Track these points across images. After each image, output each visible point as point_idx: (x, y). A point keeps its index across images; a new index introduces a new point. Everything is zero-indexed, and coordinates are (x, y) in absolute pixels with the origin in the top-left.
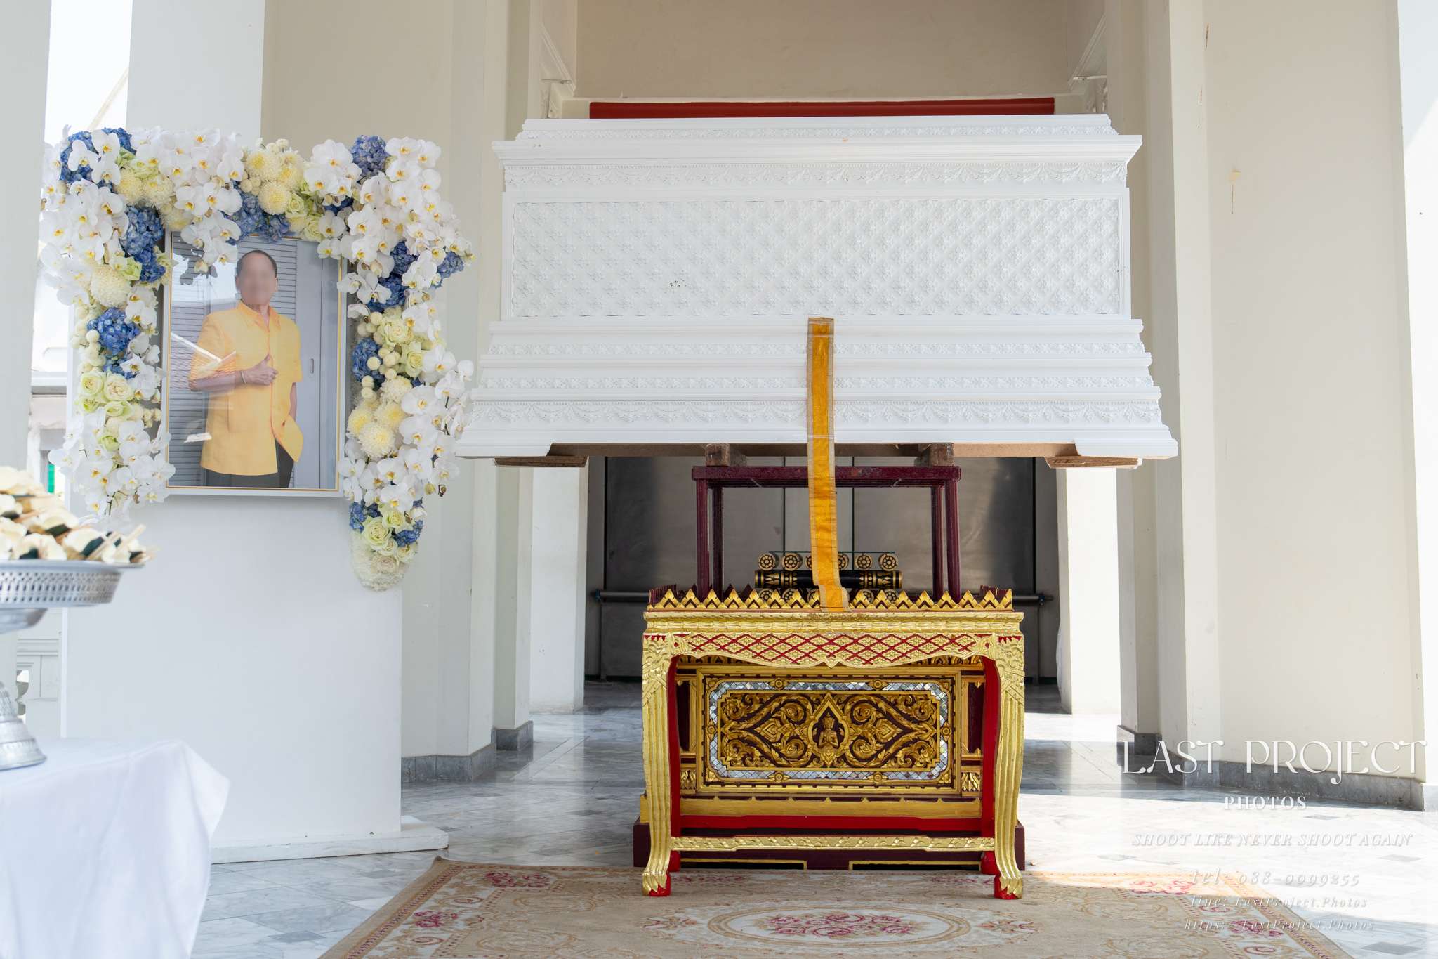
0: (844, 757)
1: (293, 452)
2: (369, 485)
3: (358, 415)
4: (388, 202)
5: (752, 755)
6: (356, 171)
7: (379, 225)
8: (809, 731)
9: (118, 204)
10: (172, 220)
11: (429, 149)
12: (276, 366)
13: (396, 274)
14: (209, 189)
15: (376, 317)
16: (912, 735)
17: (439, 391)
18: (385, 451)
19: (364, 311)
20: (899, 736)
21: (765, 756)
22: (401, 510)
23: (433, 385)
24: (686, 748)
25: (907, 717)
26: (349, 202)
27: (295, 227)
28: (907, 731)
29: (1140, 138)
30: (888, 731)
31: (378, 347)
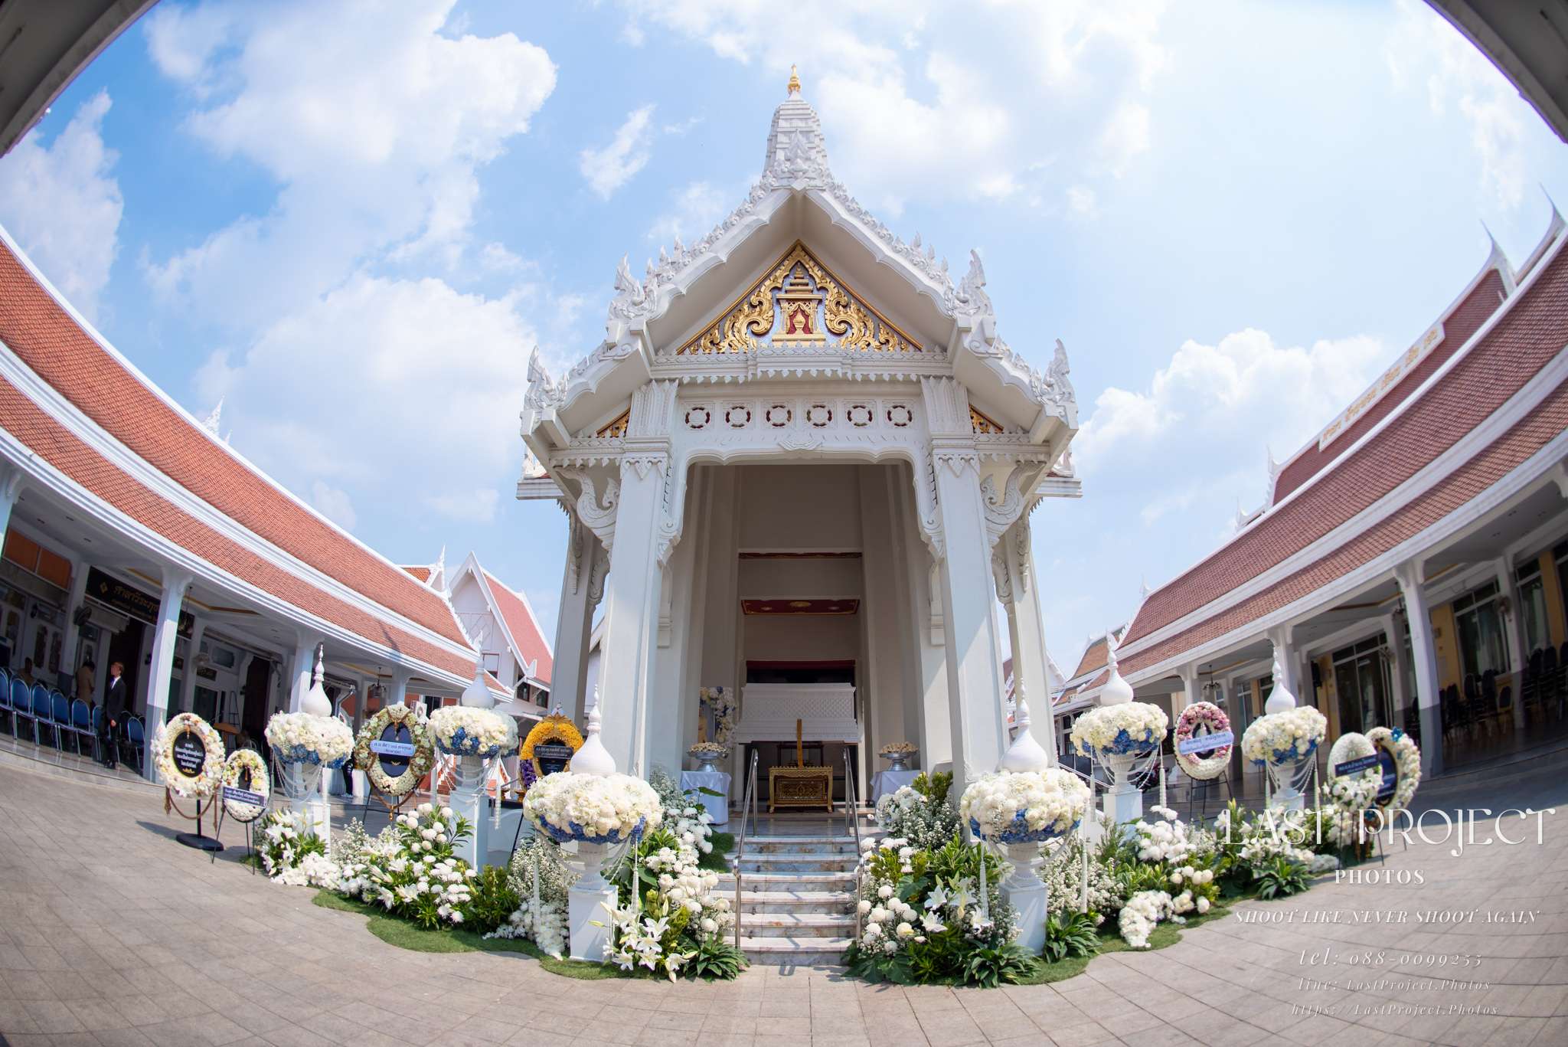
0: (803, 794)
4: (723, 699)
5: (787, 794)
6: (717, 694)
7: (722, 703)
8: (797, 790)
11: (730, 690)
13: (725, 711)
15: (721, 718)
16: (815, 790)
18: (723, 741)
19: (718, 717)
23: (731, 730)
24: (776, 792)
25: (814, 787)
26: (717, 698)
27: (707, 703)
30: (811, 790)
31: (721, 723)
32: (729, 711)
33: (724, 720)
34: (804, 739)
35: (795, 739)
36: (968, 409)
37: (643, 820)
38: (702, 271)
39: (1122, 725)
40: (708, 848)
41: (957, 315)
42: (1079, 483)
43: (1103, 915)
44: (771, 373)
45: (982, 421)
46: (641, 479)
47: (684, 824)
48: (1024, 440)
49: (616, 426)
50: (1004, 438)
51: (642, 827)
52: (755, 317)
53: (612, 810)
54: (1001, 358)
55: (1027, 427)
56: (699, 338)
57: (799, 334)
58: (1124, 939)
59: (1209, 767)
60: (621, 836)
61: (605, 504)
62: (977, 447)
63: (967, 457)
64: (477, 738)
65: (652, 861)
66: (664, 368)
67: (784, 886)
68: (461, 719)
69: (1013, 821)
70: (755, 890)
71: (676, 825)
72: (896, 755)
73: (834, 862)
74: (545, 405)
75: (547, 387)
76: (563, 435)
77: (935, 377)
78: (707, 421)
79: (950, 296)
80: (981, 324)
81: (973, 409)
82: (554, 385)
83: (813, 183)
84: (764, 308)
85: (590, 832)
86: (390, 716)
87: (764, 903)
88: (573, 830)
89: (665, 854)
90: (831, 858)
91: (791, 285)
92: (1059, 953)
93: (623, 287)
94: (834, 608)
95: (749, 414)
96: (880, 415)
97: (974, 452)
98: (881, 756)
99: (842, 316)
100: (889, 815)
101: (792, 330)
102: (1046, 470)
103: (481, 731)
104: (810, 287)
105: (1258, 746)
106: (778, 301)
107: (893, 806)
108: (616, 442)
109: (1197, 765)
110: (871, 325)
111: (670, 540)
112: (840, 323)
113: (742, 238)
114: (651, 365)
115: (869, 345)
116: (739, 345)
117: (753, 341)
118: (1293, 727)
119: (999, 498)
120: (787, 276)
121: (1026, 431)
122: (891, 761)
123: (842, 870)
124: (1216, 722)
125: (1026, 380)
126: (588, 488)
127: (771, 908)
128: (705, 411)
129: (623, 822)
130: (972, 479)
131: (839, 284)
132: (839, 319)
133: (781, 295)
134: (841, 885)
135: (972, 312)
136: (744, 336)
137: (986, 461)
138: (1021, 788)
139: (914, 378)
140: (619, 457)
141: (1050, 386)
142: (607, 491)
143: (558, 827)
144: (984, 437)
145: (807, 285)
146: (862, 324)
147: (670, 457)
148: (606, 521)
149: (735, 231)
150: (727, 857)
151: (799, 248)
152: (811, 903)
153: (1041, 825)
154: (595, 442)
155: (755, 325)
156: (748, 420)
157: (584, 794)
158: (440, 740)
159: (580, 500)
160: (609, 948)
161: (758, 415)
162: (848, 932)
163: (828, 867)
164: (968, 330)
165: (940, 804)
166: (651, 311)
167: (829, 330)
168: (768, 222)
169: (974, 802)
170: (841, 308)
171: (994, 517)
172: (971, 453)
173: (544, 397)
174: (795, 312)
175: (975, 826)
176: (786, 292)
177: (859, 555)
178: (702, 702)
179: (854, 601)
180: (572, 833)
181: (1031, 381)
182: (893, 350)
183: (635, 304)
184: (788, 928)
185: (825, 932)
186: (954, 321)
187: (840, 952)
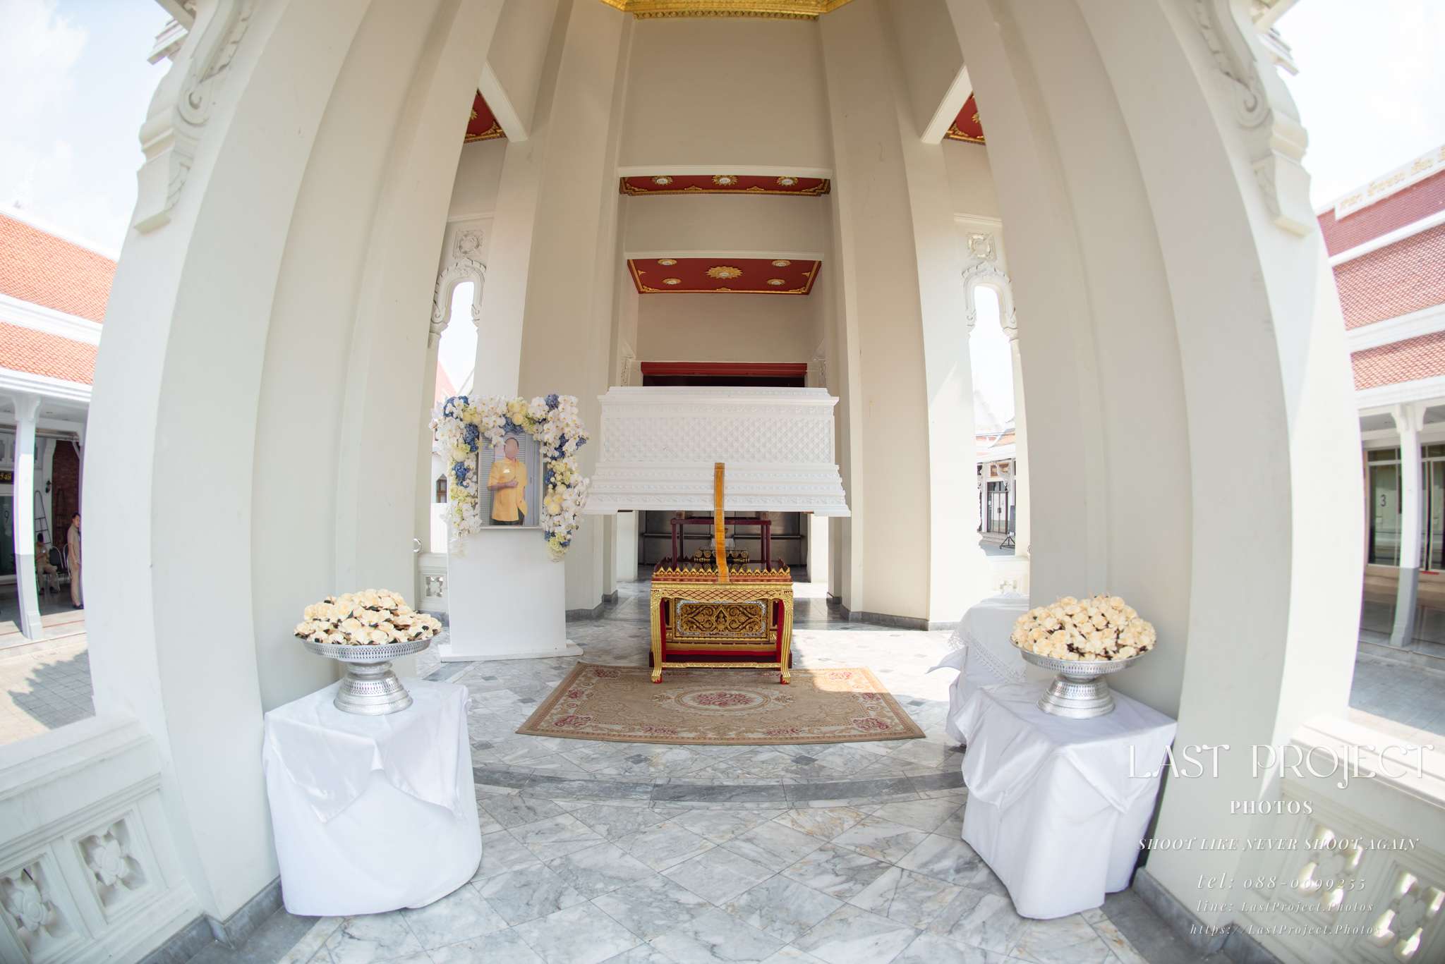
0: (727, 627)
1: (525, 513)
2: (551, 525)
3: (547, 499)
4: (559, 420)
5: (693, 627)
6: (547, 408)
7: (555, 429)
8: (714, 618)
9: (462, 425)
10: (481, 429)
11: (574, 399)
12: (518, 481)
13: (561, 446)
14: (494, 418)
15: (554, 462)
16: (752, 620)
17: (576, 490)
18: (557, 513)
19: (549, 460)
20: (747, 620)
21: (697, 627)
22: (563, 535)
23: (574, 487)
24: (668, 624)
25: (750, 613)
26: (545, 420)
27: (525, 429)
28: (750, 618)
29: (838, 398)
30: (743, 619)
31: (555, 473)
32: (570, 447)
34: (729, 506)
35: (710, 507)
177: (827, 184)
179: (812, 263)
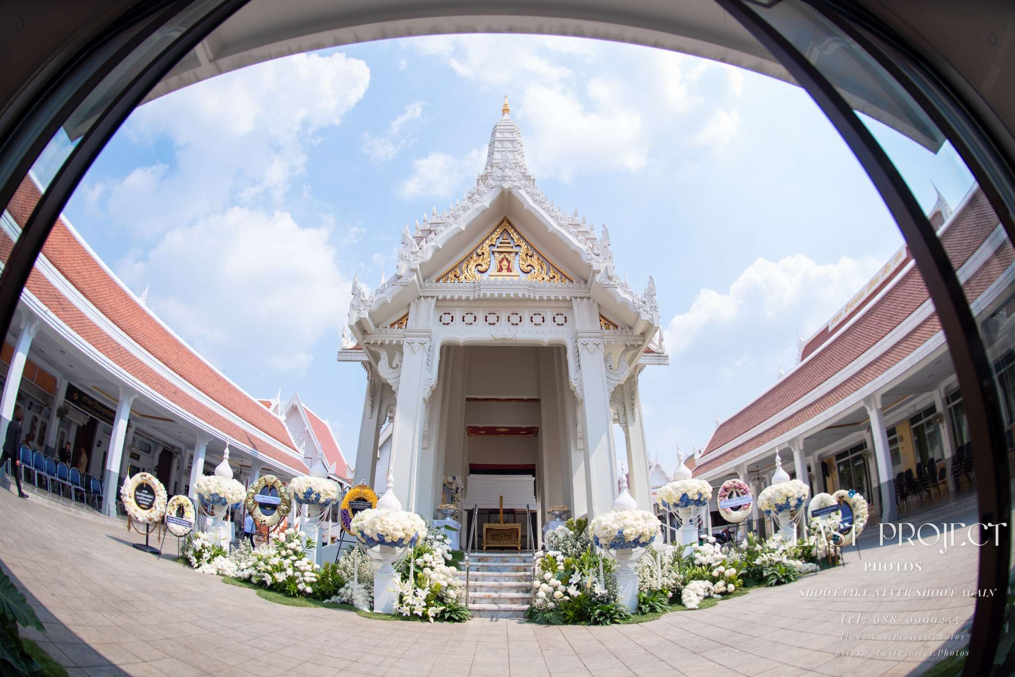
0: (503, 540)
6: (452, 480)
8: (500, 537)
13: (457, 490)
15: (455, 494)
20: (509, 538)
21: (495, 540)
22: (457, 514)
23: (460, 502)
26: (452, 483)
29: (535, 478)
31: (455, 498)
32: (459, 490)
33: (456, 496)
34: (504, 507)
35: (499, 508)
36: (598, 316)
37: (417, 534)
38: (451, 235)
39: (684, 491)
40: (450, 557)
41: (593, 263)
42: (667, 356)
43: (672, 592)
44: (488, 295)
45: (606, 322)
46: (415, 353)
47: (436, 543)
48: (630, 333)
49: (402, 321)
50: (618, 332)
51: (416, 538)
52: (479, 262)
53: (401, 528)
54: (617, 288)
55: (631, 326)
56: (448, 273)
57: (505, 272)
58: (684, 605)
59: (738, 515)
60: (405, 543)
61: (394, 366)
62: (603, 337)
63: (597, 343)
64: (319, 494)
65: (419, 561)
66: (428, 289)
67: (492, 578)
68: (310, 483)
69: (616, 536)
70: (476, 580)
71: (432, 544)
72: (557, 512)
73: (520, 566)
74: (362, 309)
75: (363, 299)
76: (371, 326)
77: (580, 298)
78: (452, 321)
79: (590, 252)
80: (606, 268)
81: (601, 316)
82: (367, 298)
83: (515, 184)
84: (485, 256)
85: (388, 539)
86: (266, 481)
87: (481, 586)
88: (379, 538)
89: (427, 557)
90: (519, 564)
91: (501, 243)
92: (645, 610)
93: (406, 243)
94: (523, 432)
95: (475, 317)
96: (549, 319)
97: (600, 340)
98: (549, 513)
99: (529, 262)
100: (552, 542)
101: (501, 270)
102: (643, 349)
103: (322, 490)
104: (511, 245)
105: (766, 502)
106: (493, 252)
107: (554, 536)
108: (400, 331)
109: (731, 514)
110: (545, 267)
111: (431, 387)
112: (528, 266)
113: (474, 216)
114: (421, 288)
115: (544, 279)
116: (471, 278)
117: (478, 275)
118: (786, 491)
119: (615, 366)
120: (498, 238)
121: (631, 328)
122: (554, 516)
123: (525, 571)
124: (742, 490)
125: (630, 299)
126: (384, 356)
127: (485, 589)
128: (451, 315)
129: (406, 535)
130: (600, 355)
131: (528, 243)
132: (528, 263)
133: (495, 249)
134: (524, 578)
135: (601, 261)
136: (473, 273)
137: (607, 345)
138: (621, 518)
139: (568, 298)
140: (402, 340)
141: (644, 303)
142: (395, 359)
143: (370, 537)
144: (607, 332)
145: (510, 243)
146: (540, 267)
147: (431, 340)
148: (394, 375)
149: (469, 212)
150: (460, 563)
151: (505, 221)
152: (507, 587)
153: (632, 538)
154: (389, 330)
155: (480, 266)
156: (475, 321)
157: (386, 519)
158: (297, 495)
159: (380, 363)
160: (396, 605)
161: (481, 318)
162: (528, 601)
163: (517, 569)
164: (599, 272)
165: (581, 533)
166: (422, 258)
167: (522, 270)
168: (488, 207)
169: (595, 526)
170: (528, 257)
171: (611, 376)
172: (599, 341)
173: (361, 304)
174: (503, 259)
175: (596, 540)
176: (498, 247)
177: (538, 400)
178: (444, 485)
179: (535, 428)
180: (378, 540)
181: (633, 300)
182: (557, 282)
183: (413, 253)
184: (495, 598)
185: (515, 601)
186: (591, 266)
187: (524, 611)
